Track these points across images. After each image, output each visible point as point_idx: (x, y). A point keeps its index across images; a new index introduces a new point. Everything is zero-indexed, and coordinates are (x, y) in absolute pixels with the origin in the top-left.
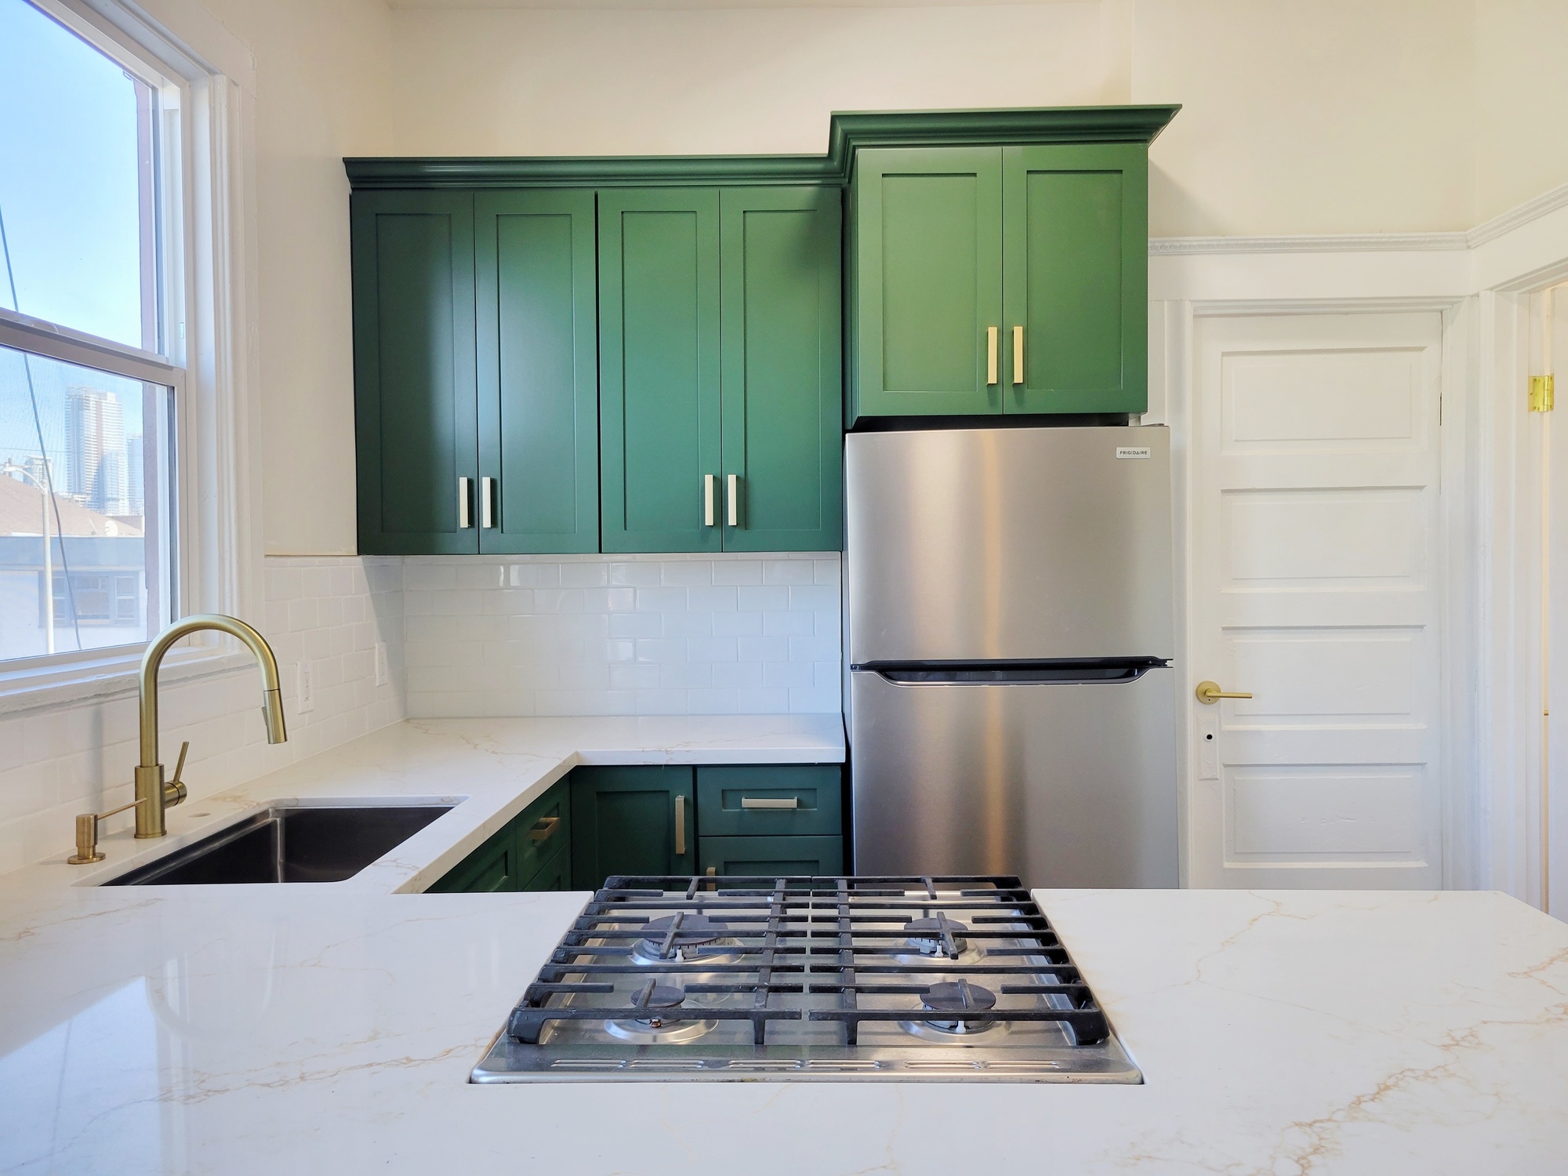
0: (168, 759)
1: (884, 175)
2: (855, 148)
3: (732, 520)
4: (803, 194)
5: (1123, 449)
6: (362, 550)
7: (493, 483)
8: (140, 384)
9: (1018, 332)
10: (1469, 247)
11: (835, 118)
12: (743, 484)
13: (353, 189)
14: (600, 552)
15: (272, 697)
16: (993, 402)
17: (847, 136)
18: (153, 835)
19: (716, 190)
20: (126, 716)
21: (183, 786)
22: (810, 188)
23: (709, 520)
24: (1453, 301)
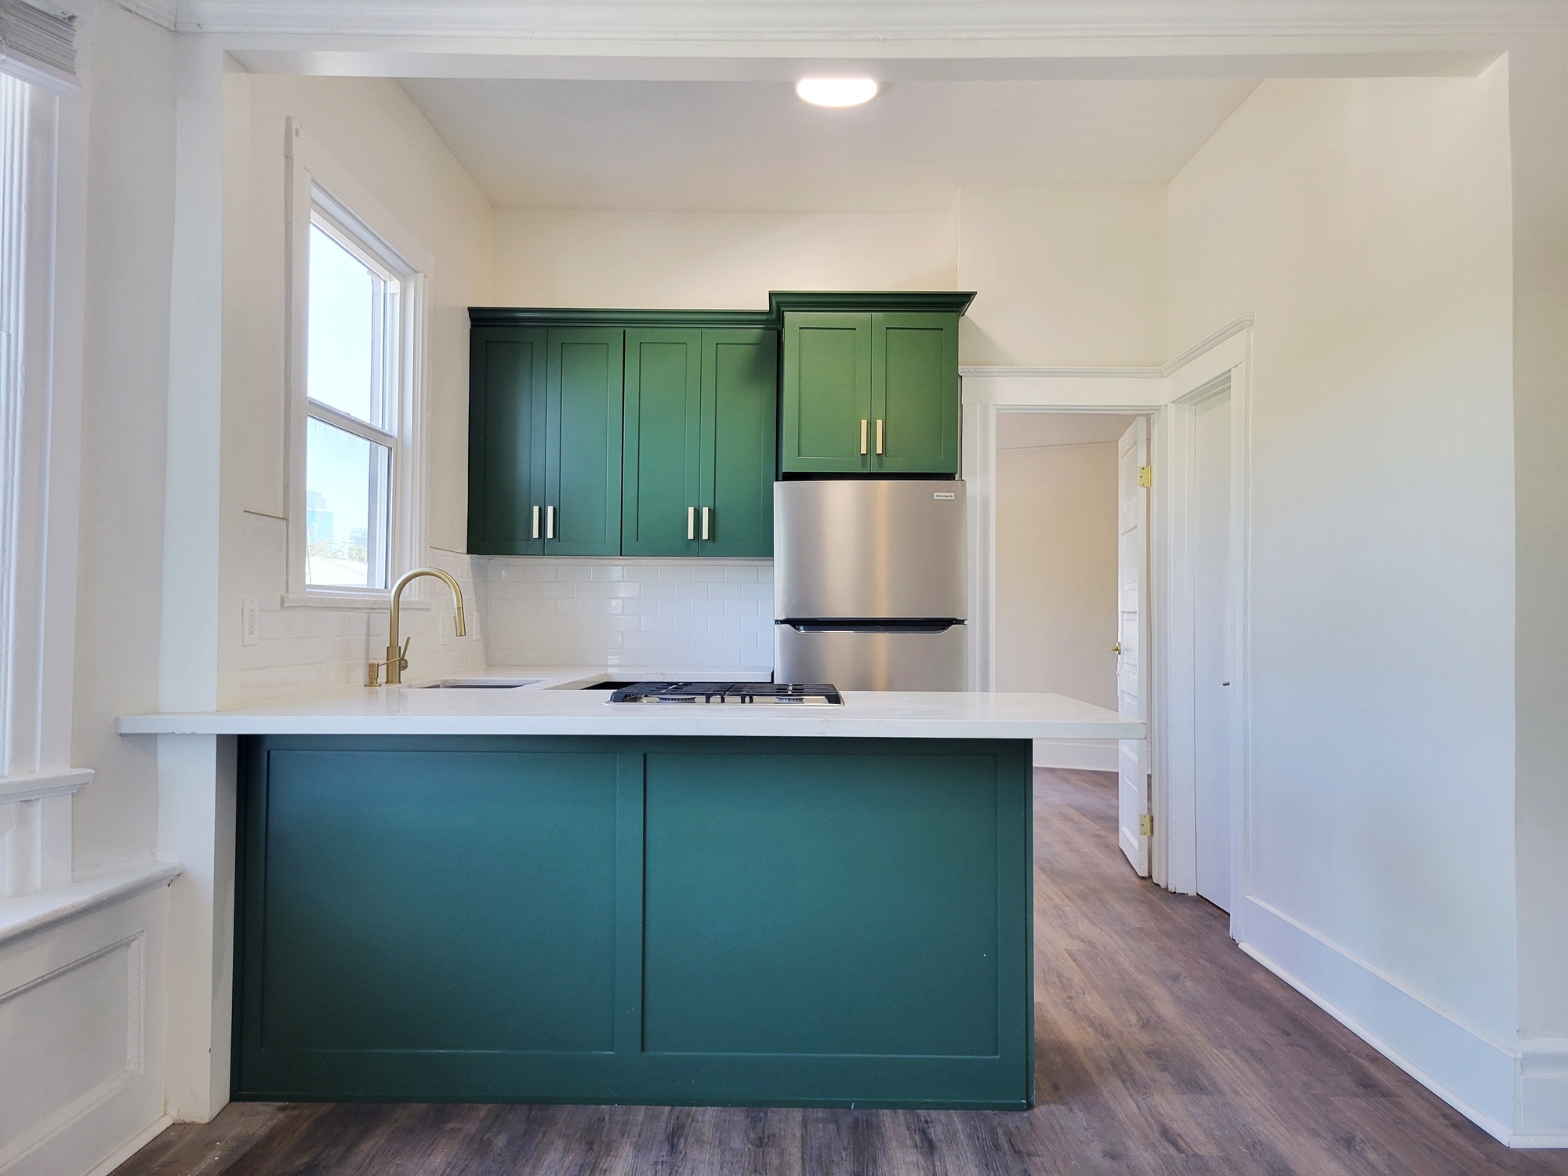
0: (402, 644)
1: (800, 328)
2: (783, 311)
3: (705, 536)
4: (754, 334)
5: (938, 494)
6: (469, 552)
7: (554, 510)
8: (368, 443)
9: (879, 423)
10: (1163, 376)
11: (771, 295)
12: (712, 514)
13: (472, 326)
14: (621, 555)
15: (459, 611)
16: (864, 464)
17: (778, 304)
18: (395, 682)
19: (699, 331)
20: (383, 622)
21: (406, 661)
22: (758, 330)
23: (691, 536)
24: (1158, 409)
